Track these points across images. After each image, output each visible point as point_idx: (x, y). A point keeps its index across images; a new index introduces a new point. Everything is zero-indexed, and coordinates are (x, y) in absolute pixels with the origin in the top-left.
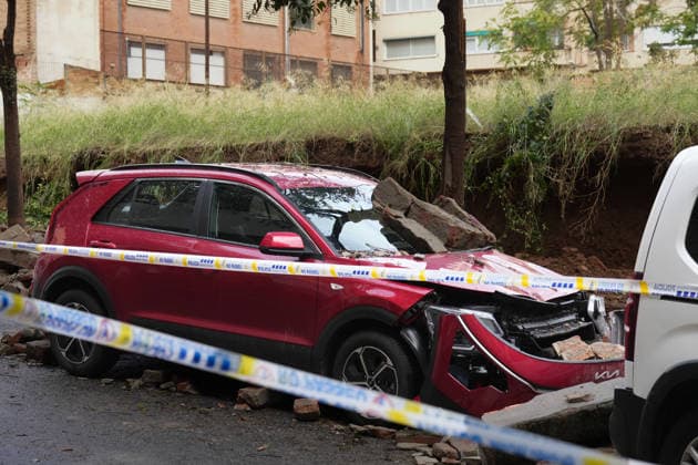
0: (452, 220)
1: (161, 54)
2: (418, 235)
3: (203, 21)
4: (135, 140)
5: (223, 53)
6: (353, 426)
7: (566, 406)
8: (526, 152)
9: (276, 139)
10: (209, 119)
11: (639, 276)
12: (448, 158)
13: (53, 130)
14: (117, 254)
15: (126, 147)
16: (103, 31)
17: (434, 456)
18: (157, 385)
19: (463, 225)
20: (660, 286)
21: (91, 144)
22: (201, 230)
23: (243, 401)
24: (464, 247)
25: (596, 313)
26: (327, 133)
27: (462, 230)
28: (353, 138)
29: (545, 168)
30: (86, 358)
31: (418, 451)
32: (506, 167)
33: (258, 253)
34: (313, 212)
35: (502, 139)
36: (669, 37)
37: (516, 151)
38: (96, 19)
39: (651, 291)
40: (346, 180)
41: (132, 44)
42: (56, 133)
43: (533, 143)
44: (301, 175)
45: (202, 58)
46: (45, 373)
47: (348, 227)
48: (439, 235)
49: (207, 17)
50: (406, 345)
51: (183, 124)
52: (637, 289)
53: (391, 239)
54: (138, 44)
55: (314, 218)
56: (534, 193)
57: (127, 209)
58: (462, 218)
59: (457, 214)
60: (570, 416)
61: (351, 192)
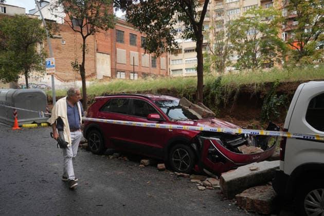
0: (203, 110)
1: (124, 73)
2: (194, 114)
3: (133, 66)
4: (116, 90)
5: (137, 73)
6: (176, 173)
7: (251, 172)
8: (215, 91)
9: (150, 89)
10: (133, 85)
11: (286, 130)
12: (198, 92)
13: (96, 88)
14: (105, 120)
15: (113, 92)
16: (111, 68)
17: (204, 186)
18: (118, 158)
19: (206, 111)
20: (296, 134)
21: (106, 91)
22: (130, 113)
23: (142, 164)
24: (207, 117)
25: (247, 136)
26: (163, 88)
27: (206, 112)
28: (169, 88)
29: (220, 95)
30: (97, 149)
31: (198, 183)
32: (210, 95)
33: (146, 120)
34: (161, 107)
35: (209, 88)
36: (233, 68)
37: (212, 91)
38: (110, 65)
39: (292, 136)
40: (171, 98)
41: (118, 71)
42: (97, 89)
43: (217, 89)
44: (158, 97)
45: (133, 74)
46: (87, 153)
47: (171, 111)
48: (200, 114)
49: (134, 65)
50: (192, 148)
51: (127, 86)
52: (286, 135)
53: (185, 115)
54: (119, 71)
55: (162, 109)
56: (217, 102)
57: (109, 107)
58: (206, 109)
59: (204, 108)
60: (252, 176)
61: (172, 101)
